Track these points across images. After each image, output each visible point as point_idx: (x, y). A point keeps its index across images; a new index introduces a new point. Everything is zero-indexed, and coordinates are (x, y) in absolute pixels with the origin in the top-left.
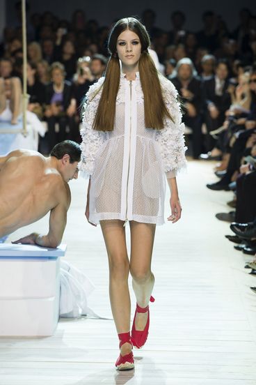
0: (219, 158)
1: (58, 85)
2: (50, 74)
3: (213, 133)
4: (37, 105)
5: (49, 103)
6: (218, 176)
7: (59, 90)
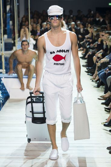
0: (83, 50)
1: (39, 30)
2: (36, 27)
3: (81, 43)
4: (33, 36)
5: (36, 35)
6: (83, 55)
7: (39, 32)
